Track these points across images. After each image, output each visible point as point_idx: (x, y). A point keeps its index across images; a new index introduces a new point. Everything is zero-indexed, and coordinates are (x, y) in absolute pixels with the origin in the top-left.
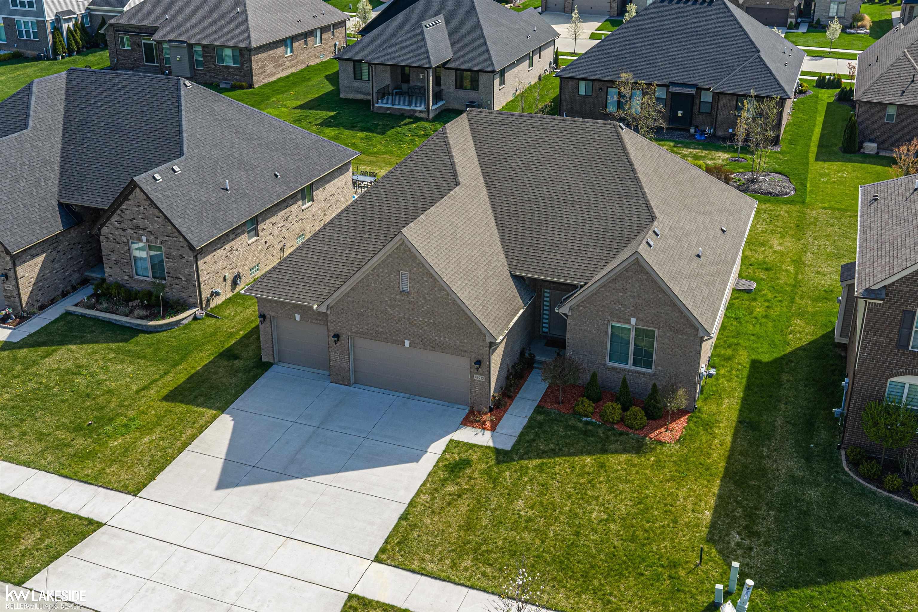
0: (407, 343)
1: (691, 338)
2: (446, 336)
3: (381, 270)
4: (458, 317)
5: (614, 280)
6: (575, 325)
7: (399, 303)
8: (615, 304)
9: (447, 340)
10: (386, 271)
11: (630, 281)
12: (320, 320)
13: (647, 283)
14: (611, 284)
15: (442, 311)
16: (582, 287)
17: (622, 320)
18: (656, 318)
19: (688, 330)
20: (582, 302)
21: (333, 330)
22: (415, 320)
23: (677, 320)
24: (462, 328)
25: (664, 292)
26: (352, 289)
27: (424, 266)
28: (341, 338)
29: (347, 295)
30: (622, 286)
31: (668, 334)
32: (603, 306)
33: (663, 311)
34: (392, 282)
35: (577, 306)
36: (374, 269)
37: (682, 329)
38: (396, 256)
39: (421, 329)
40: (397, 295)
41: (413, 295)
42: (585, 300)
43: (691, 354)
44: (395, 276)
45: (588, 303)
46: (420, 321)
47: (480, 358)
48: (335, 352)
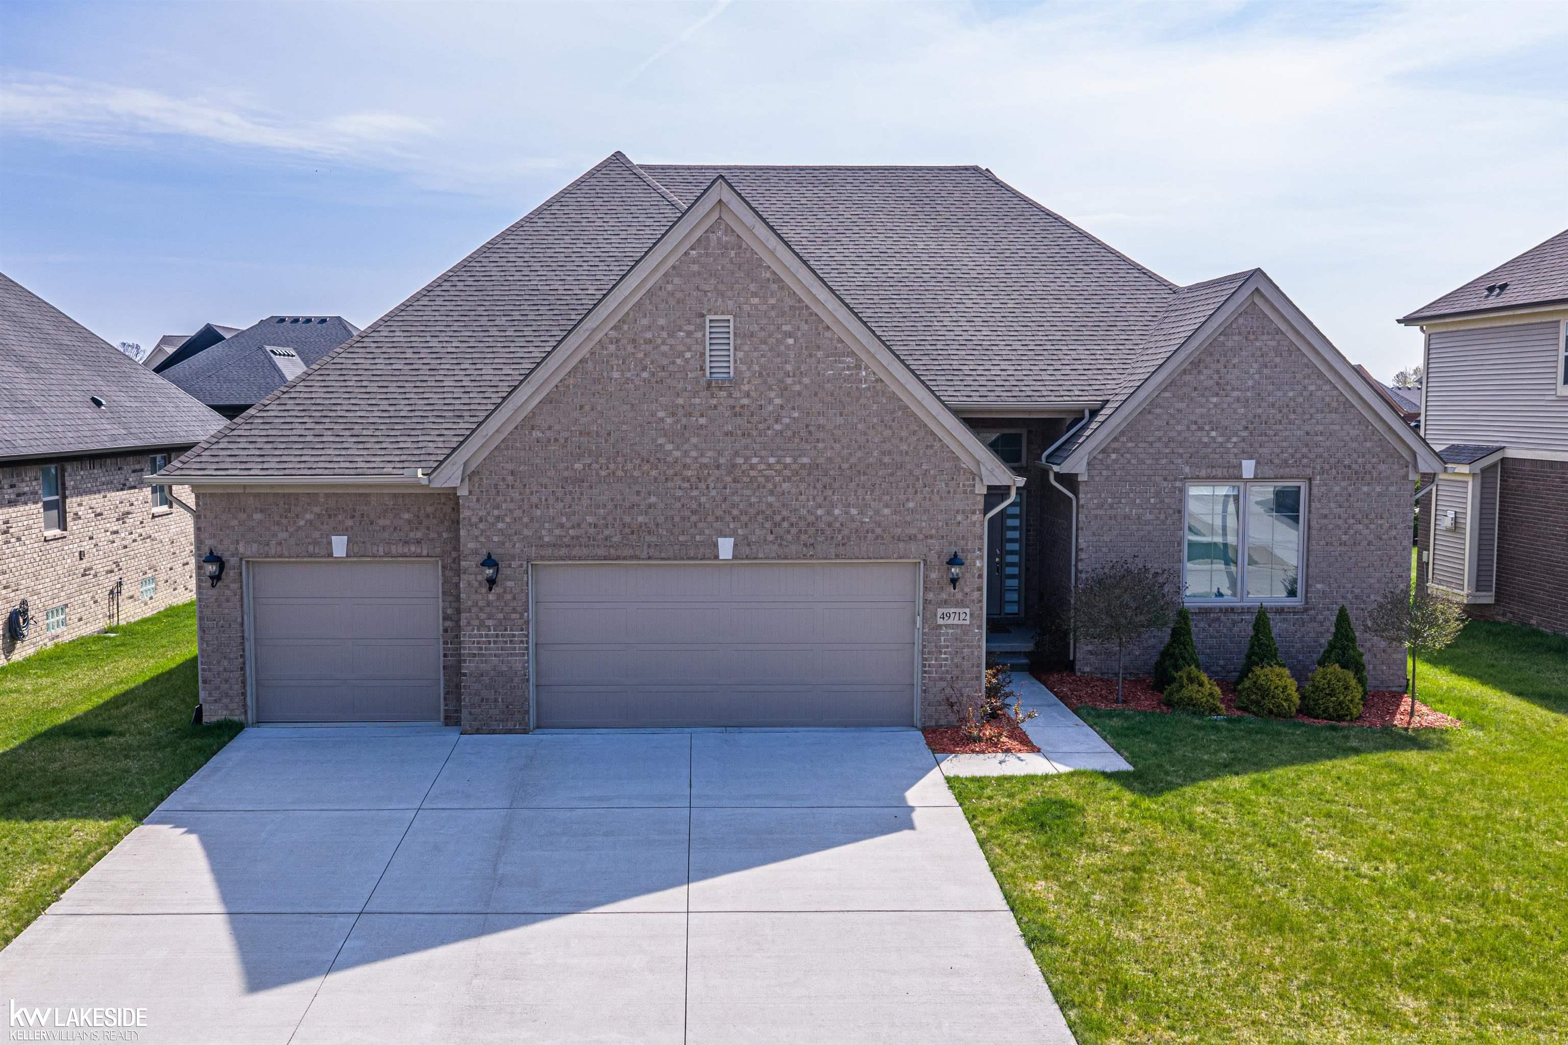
0: (726, 547)
1: (1393, 489)
2: (852, 499)
3: (645, 322)
4: (888, 433)
5: (1196, 364)
6: (1100, 506)
7: (702, 421)
8: (1201, 429)
9: (854, 511)
10: (662, 322)
11: (1235, 361)
12: (419, 542)
13: (1278, 360)
14: (1187, 378)
15: (839, 420)
16: (1094, 413)
17: (1219, 472)
18: (1305, 450)
19: (1382, 467)
20: (1116, 439)
21: (475, 552)
22: (752, 467)
23: (1355, 445)
24: (901, 466)
25: (1320, 375)
26: (547, 400)
27: (783, 286)
28: (505, 571)
29: (529, 423)
30: (1216, 377)
31: (1337, 489)
32: (1172, 440)
33: (1320, 428)
34: (681, 355)
35: (1103, 451)
36: (622, 321)
37: (1368, 467)
38: (695, 268)
39: (772, 493)
40: (695, 394)
41: (746, 388)
42: (1122, 433)
43: (1394, 533)
44: (689, 334)
45: (1130, 440)
46: (770, 466)
47: (953, 549)
48: (482, 625)
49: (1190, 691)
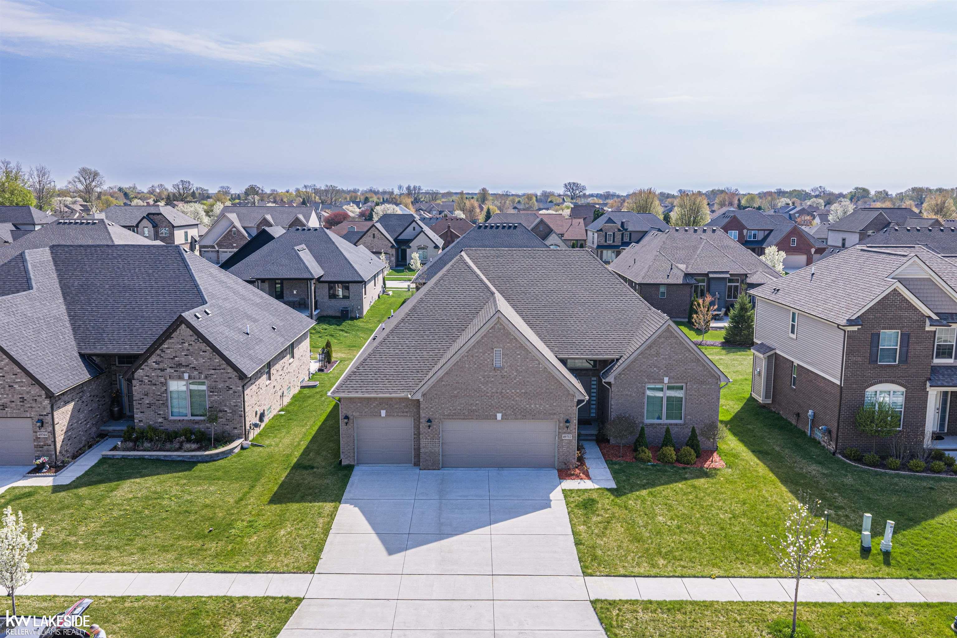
0: (499, 416)
1: (713, 387)
2: (537, 402)
3: (476, 351)
4: (548, 383)
5: (650, 347)
6: (618, 391)
7: (493, 379)
8: (651, 367)
9: (537, 406)
10: (481, 351)
11: (662, 346)
12: (407, 412)
13: (676, 346)
14: (647, 351)
15: (533, 379)
16: (618, 360)
17: (657, 381)
18: (685, 374)
19: (710, 380)
20: (623, 371)
21: (425, 417)
22: (507, 393)
23: (701, 373)
24: (551, 393)
25: (690, 351)
26: (447, 373)
27: (517, 340)
28: (433, 423)
29: (441, 379)
30: (656, 351)
31: (695, 386)
32: (641, 371)
33: (689, 367)
34: (486, 360)
35: (619, 374)
36: (469, 350)
37: (705, 380)
38: (491, 335)
39: (513, 400)
40: (490, 372)
41: (506, 370)
42: (626, 368)
43: (713, 400)
44: (489, 354)
45: (628, 371)
46: (513, 393)
47: (568, 417)
48: (426, 438)
49: (642, 455)
